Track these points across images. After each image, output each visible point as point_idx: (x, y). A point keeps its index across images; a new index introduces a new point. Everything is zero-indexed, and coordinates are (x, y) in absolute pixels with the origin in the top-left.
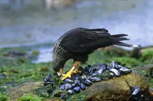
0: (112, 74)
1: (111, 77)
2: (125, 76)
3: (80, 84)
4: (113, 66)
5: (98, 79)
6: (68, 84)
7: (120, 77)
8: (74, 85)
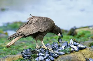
0: (72, 49)
1: (72, 52)
2: (82, 51)
3: (49, 57)
4: (72, 43)
5: (63, 53)
6: (41, 57)
7: (78, 51)
8: (45, 57)
